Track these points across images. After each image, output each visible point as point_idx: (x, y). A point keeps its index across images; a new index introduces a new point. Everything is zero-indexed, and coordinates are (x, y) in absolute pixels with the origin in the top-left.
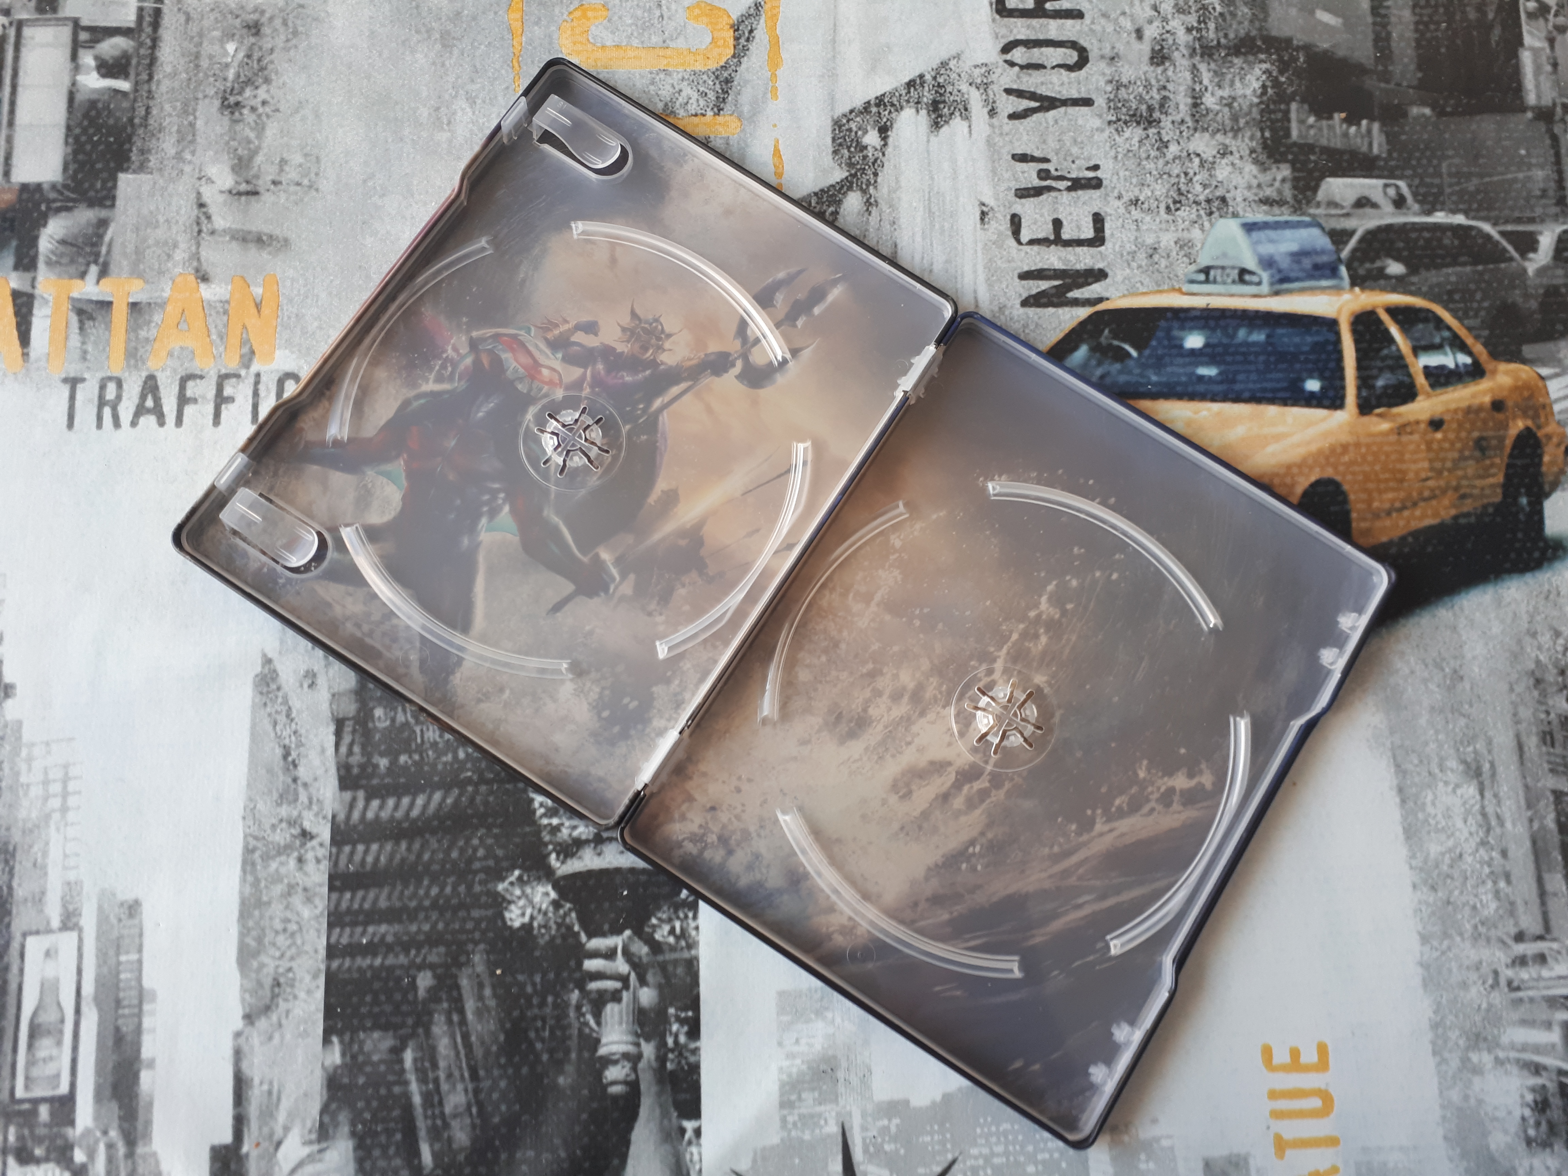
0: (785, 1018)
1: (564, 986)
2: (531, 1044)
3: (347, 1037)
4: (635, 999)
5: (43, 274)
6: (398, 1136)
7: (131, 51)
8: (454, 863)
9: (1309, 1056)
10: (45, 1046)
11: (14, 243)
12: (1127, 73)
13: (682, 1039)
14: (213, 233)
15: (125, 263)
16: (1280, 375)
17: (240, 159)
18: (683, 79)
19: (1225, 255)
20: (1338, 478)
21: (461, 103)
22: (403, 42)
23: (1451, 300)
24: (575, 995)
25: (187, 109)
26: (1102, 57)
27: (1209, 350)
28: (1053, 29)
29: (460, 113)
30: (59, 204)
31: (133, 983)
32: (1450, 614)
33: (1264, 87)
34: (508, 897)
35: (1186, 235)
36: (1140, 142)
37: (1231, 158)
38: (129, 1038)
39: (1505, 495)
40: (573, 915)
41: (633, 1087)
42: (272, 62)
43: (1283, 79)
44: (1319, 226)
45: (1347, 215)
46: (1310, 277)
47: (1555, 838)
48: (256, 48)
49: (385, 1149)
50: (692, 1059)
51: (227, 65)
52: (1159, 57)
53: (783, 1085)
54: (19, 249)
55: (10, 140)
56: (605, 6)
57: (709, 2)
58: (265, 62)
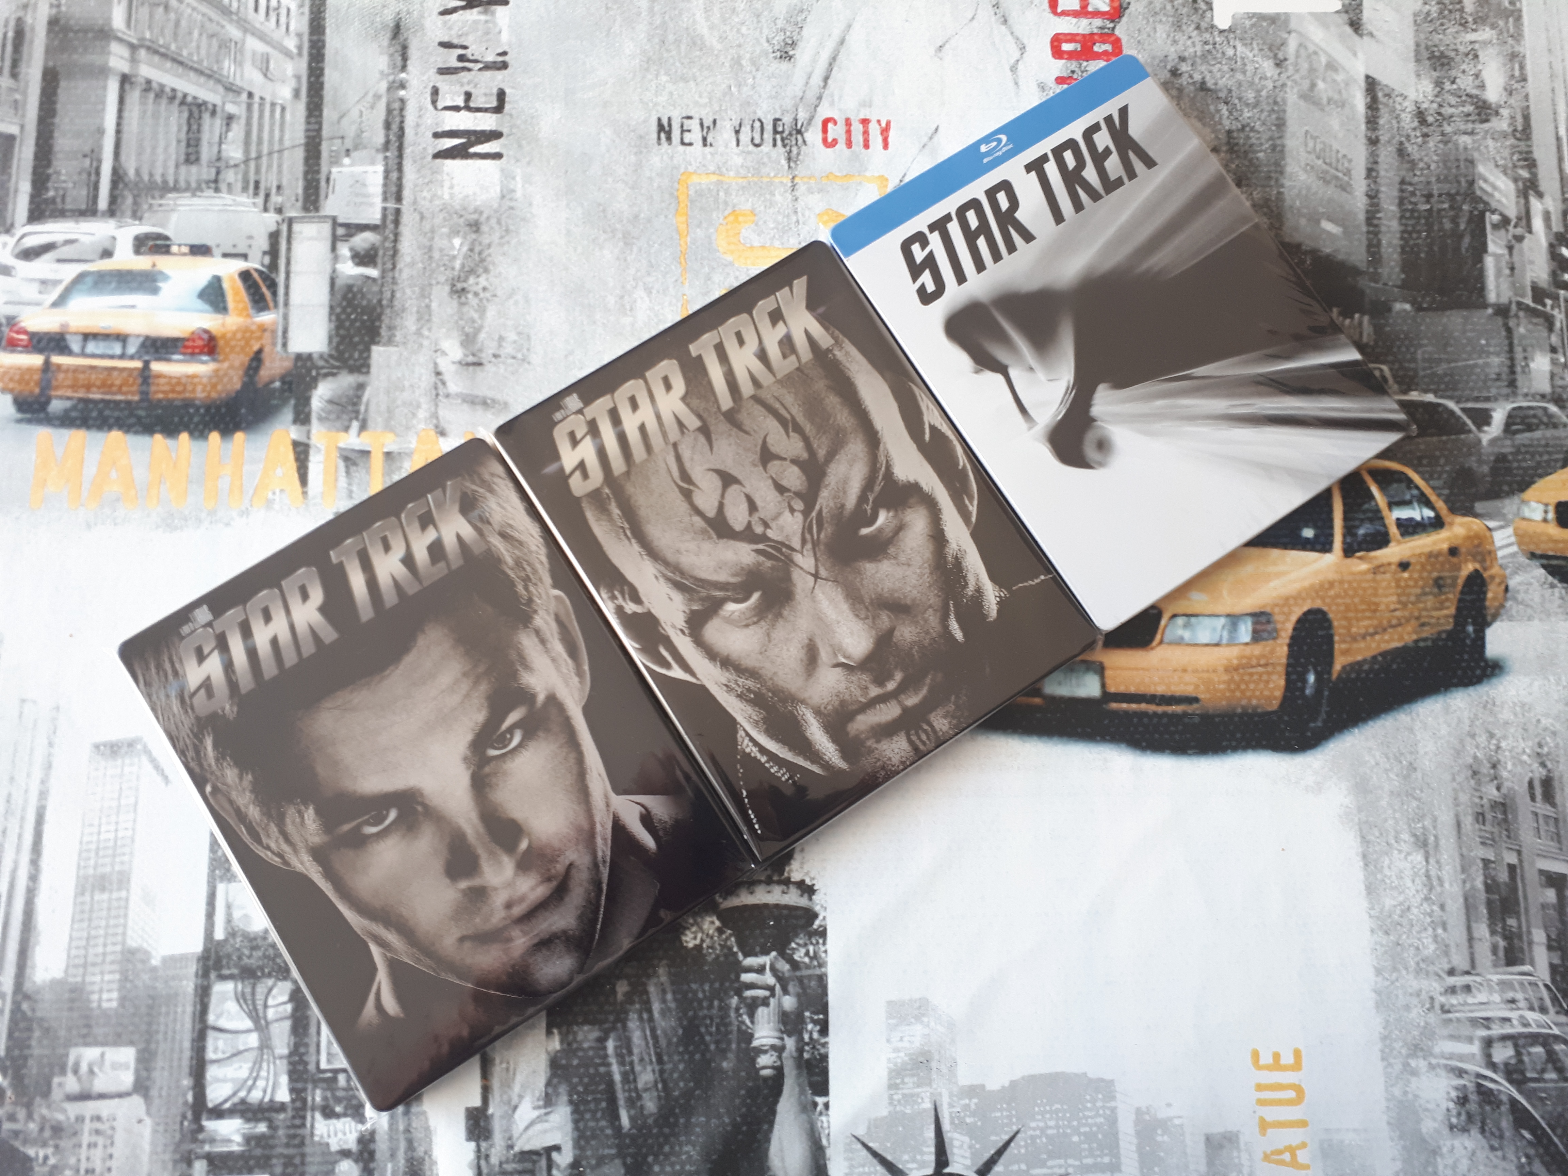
0: (893, 1021)
1: (726, 993)
2: (702, 1037)
3: (564, 1029)
4: (780, 1004)
5: (316, 428)
6: (604, 1104)
7: (378, 244)
9: (1287, 1059)
11: (292, 402)
13: (816, 1035)
14: (447, 396)
15: (380, 420)
17: (467, 335)
20: (1325, 608)
21: (640, 293)
22: (593, 240)
23: (1421, 465)
24: (735, 1001)
25: (424, 293)
30: (326, 371)
32: (1408, 719)
39: (1456, 624)
41: (779, 1071)
42: (489, 255)
47: (1482, 896)
48: (477, 243)
49: (594, 1113)
50: (822, 1051)
51: (454, 257)
53: (891, 1071)
54: (296, 407)
55: (286, 317)
56: (753, 212)
57: (835, 209)
58: (484, 255)
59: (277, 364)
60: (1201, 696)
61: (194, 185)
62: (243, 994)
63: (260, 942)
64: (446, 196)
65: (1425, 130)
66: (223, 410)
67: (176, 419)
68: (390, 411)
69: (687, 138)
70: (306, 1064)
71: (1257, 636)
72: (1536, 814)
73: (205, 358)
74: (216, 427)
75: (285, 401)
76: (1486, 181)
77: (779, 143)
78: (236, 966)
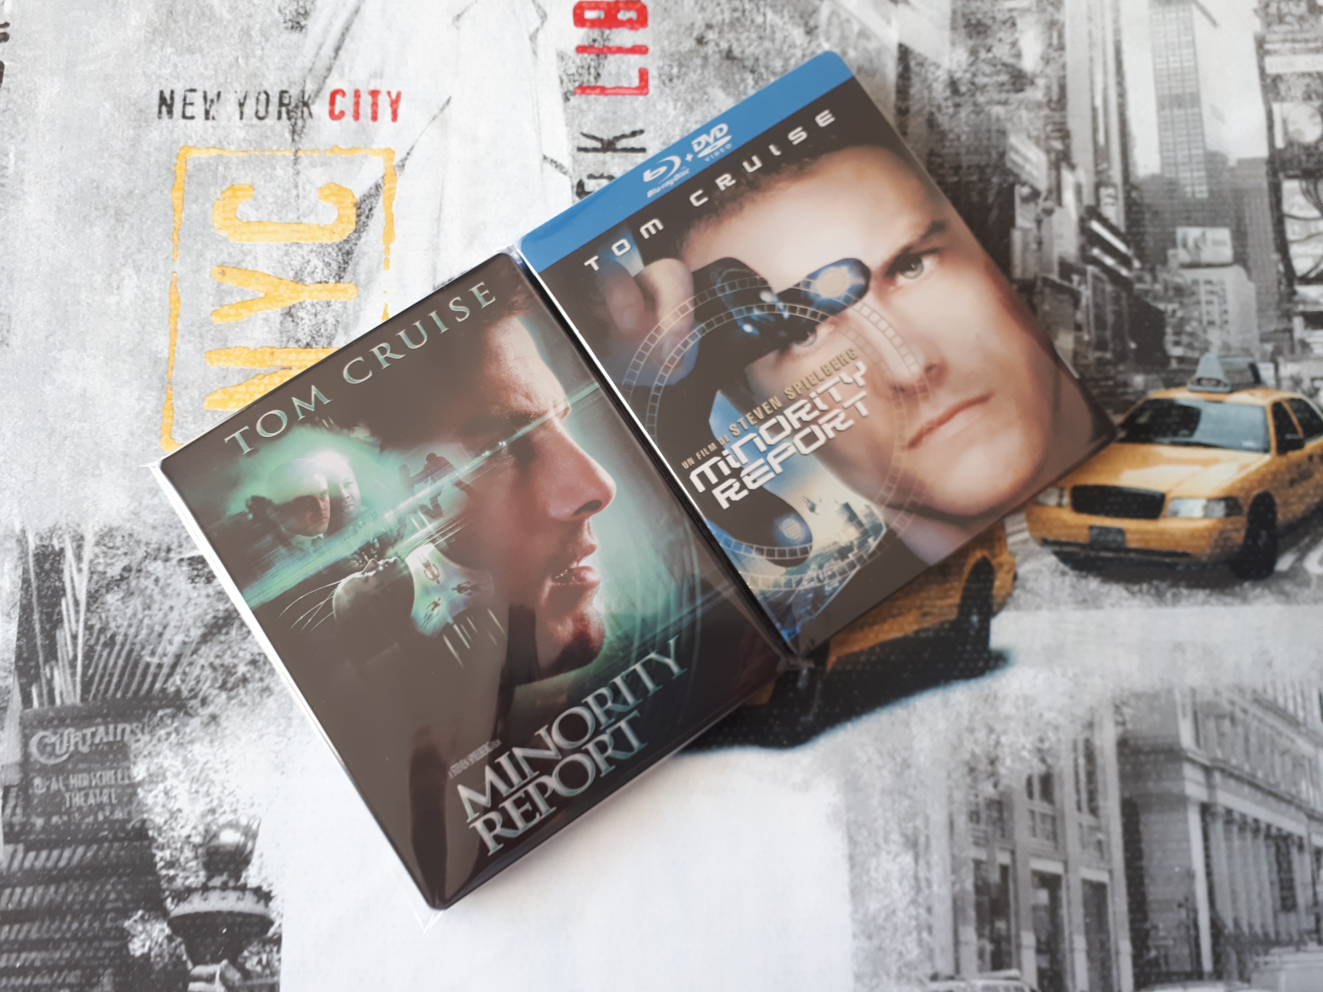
8: (93, 903)
18: (312, 251)
21: (129, 271)
22: (84, 217)
29: (127, 279)
34: (132, 932)
39: (960, 614)
40: (183, 947)
47: (972, 897)
56: (252, 187)
57: (337, 183)
65: (957, 100)
69: (189, 111)
72: (1032, 813)
76: (1017, 152)
77: (284, 115)
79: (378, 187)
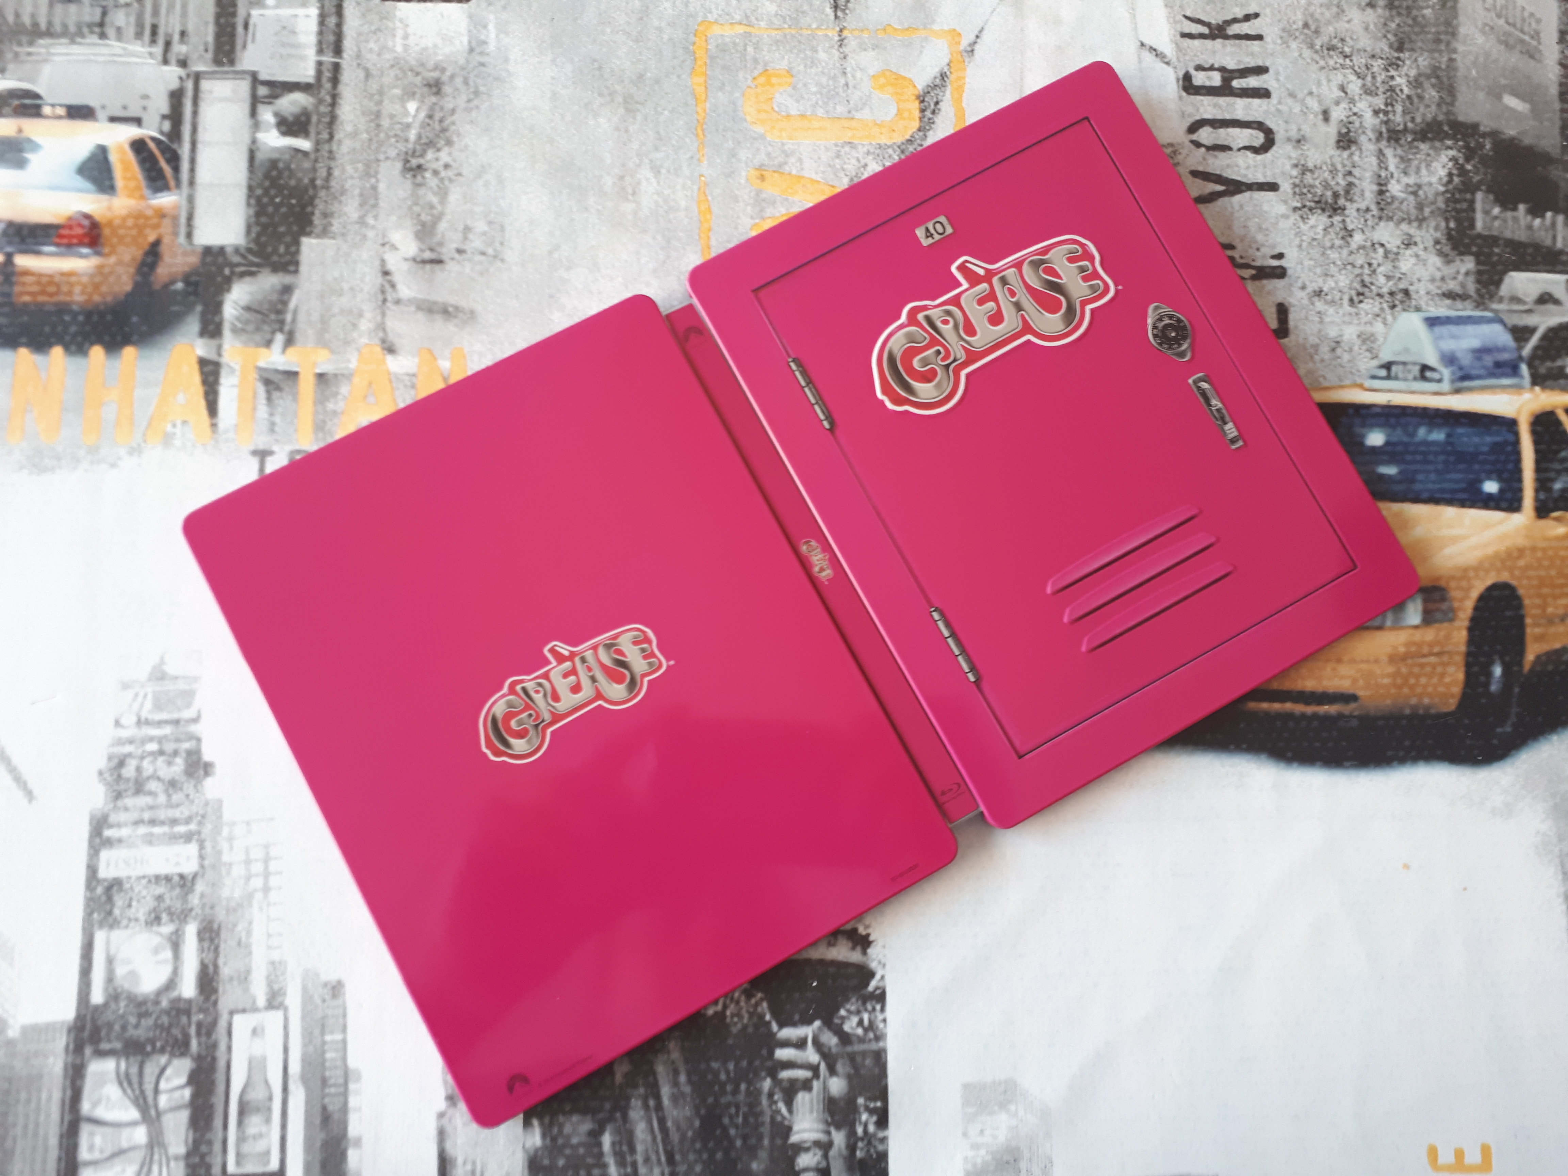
0: (971, 1110)
1: (756, 1074)
2: (725, 1130)
3: (547, 1120)
4: (825, 1088)
5: (229, 342)
7: (310, 108)
9: (1473, 1157)
10: (254, 1124)
11: (199, 308)
12: (1313, 157)
13: (871, 1128)
14: (398, 302)
15: (310, 332)
16: (1459, 476)
17: (423, 224)
18: (868, 153)
19: (1407, 350)
20: (1514, 583)
21: (645, 173)
22: (586, 105)
24: (767, 1084)
25: (370, 171)
26: (1289, 139)
27: (1389, 448)
28: (1241, 108)
29: (644, 183)
30: (242, 269)
31: (339, 1063)
33: (1450, 175)
35: (1368, 329)
36: (1325, 230)
37: (1414, 249)
38: (336, 1116)
40: (765, 1004)
42: (453, 123)
43: (1469, 167)
44: (1501, 322)
45: (1529, 311)
46: (1492, 375)
48: (437, 108)
50: (880, 1148)
51: (408, 126)
52: (1346, 141)
53: (968, 1174)
54: (203, 315)
55: (191, 200)
56: (790, 72)
57: (894, 70)
58: (446, 123)
59: (179, 260)
60: (1360, 693)
61: (72, 29)
62: (127, 1075)
63: (151, 1008)
64: (399, 49)
66: (109, 318)
67: (47, 329)
68: (324, 321)
70: (209, 1167)
71: (1429, 618)
73: (85, 250)
74: (99, 341)
75: (189, 309)
78: (118, 1038)
79: (943, 76)
